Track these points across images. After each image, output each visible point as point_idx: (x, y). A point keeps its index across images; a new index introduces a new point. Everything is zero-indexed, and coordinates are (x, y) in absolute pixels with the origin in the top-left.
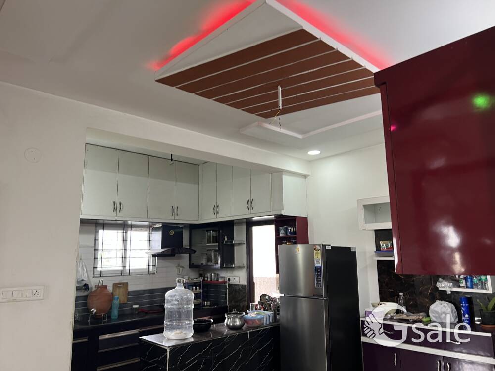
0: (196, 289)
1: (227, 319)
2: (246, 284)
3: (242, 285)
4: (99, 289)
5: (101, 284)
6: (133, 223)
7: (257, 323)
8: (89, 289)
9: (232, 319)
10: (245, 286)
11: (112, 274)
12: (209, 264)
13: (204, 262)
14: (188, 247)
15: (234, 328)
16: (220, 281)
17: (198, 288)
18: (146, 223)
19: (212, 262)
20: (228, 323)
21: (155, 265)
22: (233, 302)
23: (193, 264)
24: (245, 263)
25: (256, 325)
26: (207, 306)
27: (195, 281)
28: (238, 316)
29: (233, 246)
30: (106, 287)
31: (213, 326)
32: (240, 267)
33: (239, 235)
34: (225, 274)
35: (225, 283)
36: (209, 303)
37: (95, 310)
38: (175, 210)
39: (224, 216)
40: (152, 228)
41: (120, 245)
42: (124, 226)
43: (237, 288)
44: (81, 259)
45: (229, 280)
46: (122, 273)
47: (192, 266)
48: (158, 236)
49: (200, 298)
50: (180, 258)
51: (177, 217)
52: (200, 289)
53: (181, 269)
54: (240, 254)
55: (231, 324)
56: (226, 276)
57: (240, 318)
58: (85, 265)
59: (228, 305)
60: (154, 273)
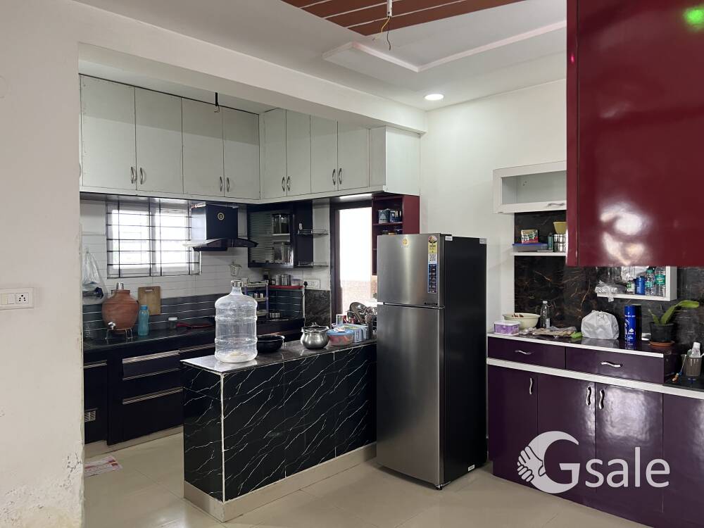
0: (259, 296)
1: (303, 335)
2: (329, 289)
3: (325, 291)
4: (118, 295)
5: (120, 288)
6: (163, 200)
7: (345, 340)
8: (103, 295)
9: (311, 335)
10: (329, 291)
11: (136, 275)
12: (276, 261)
13: (270, 259)
14: (246, 238)
15: (313, 347)
16: (293, 285)
17: (262, 295)
18: (183, 202)
19: (281, 259)
20: (306, 340)
21: (198, 263)
22: (311, 313)
23: (254, 261)
24: (328, 261)
25: (346, 343)
26: (275, 318)
27: (258, 285)
28: (320, 331)
29: (311, 237)
30: (128, 292)
31: (284, 344)
32: (321, 267)
33: (320, 222)
34: (300, 277)
35: (300, 287)
36: (277, 315)
37: (114, 324)
38: (225, 183)
39: (298, 194)
40: (191, 209)
41: (145, 234)
42: (149, 205)
43: (317, 294)
44: (87, 253)
45: (306, 284)
46: (150, 273)
47: (252, 264)
48: (200, 222)
49: (265, 308)
50: (234, 253)
51: (227, 194)
52: (264, 296)
53: (236, 268)
54: (321, 249)
55: (310, 342)
56: (301, 279)
57: (323, 334)
58: (95, 262)
59: (304, 317)
60: (198, 274)
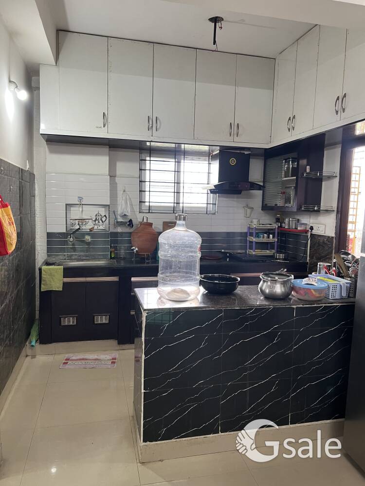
0: (269, 237)
2: (334, 235)
3: (329, 237)
4: (142, 226)
5: (145, 221)
8: (133, 226)
10: (333, 237)
11: (162, 211)
12: (287, 205)
13: (280, 203)
15: (270, 297)
16: (299, 228)
17: (271, 236)
19: (290, 203)
21: (215, 204)
23: (266, 204)
24: (334, 205)
26: (279, 259)
27: (269, 227)
29: (319, 180)
30: (151, 225)
32: (327, 211)
33: (331, 164)
34: (307, 220)
35: (306, 232)
36: (282, 256)
37: (137, 249)
38: (234, 128)
39: (302, 132)
40: (210, 156)
42: (175, 153)
43: (321, 239)
44: (124, 191)
45: (312, 228)
46: (174, 210)
47: (265, 208)
48: (215, 166)
49: (274, 249)
50: (250, 197)
51: (236, 139)
52: (273, 237)
53: (249, 211)
54: (329, 194)
56: (308, 223)
58: (130, 199)
59: (308, 261)
60: (214, 214)
